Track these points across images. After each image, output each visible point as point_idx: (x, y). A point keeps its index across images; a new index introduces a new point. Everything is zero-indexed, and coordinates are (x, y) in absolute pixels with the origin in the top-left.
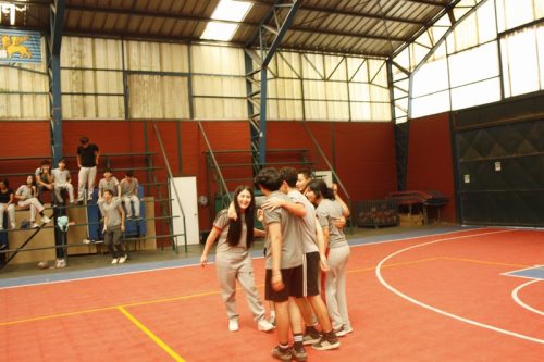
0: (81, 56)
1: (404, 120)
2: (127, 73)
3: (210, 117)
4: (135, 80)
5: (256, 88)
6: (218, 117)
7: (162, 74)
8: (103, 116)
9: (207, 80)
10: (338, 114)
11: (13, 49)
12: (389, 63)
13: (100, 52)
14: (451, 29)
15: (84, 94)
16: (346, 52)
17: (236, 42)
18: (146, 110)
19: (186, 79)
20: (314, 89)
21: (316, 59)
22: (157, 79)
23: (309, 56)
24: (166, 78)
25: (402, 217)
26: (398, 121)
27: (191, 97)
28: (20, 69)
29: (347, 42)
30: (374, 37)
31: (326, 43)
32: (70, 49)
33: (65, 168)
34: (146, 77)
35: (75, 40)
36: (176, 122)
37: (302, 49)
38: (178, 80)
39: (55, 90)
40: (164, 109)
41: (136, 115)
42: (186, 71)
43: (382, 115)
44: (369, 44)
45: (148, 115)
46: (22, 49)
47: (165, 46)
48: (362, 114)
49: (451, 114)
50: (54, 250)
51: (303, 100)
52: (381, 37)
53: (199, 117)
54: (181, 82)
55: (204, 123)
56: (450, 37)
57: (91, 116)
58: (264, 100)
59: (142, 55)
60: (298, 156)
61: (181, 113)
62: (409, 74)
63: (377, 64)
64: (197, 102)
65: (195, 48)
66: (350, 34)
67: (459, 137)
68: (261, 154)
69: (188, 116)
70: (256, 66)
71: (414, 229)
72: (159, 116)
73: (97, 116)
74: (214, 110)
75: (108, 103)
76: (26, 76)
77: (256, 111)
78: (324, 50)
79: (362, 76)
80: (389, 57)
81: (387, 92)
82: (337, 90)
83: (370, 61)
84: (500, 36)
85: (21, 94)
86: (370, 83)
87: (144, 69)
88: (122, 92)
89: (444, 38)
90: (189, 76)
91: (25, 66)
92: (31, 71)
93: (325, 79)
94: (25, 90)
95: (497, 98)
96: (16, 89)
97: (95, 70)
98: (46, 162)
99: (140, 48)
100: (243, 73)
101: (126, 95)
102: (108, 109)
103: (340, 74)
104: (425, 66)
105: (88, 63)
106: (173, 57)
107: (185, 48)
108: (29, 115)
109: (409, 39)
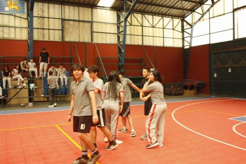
0: (43, 12)
1: (188, 47)
2: (63, 20)
3: (100, 42)
4: (66, 23)
5: (121, 29)
6: (104, 42)
7: (79, 21)
8: (52, 39)
9: (100, 25)
10: (158, 43)
11: (12, 7)
12: (183, 21)
13: (51, 10)
14: (212, 6)
15: (44, 29)
16: (163, 15)
17: (113, 8)
18: (71, 37)
19: (90, 24)
20: (148, 31)
21: (150, 17)
22: (77, 23)
23: (146, 16)
24: (81, 23)
25: (185, 91)
26: (185, 47)
27: (92, 32)
28: (15, 16)
29: (164, 10)
30: (176, 8)
31: (154, 10)
32: (38, 8)
33: (34, 62)
34: (72, 22)
35: (40, 4)
36: (84, 44)
37: (143, 12)
38: (86, 24)
39: (30, 26)
40: (79, 37)
41: (67, 39)
42: (90, 20)
43: (178, 44)
44: (174, 11)
45: (72, 40)
46: (16, 7)
47: (81, 8)
48: (169, 43)
49: (210, 45)
50: (28, 99)
51: (143, 36)
52: (180, 9)
53: (95, 41)
54: (88, 25)
55: (97, 44)
56: (211, 10)
57: (46, 39)
58: (125, 35)
59: (70, 12)
60: (140, 61)
61: (87, 39)
62: (191, 26)
63: (177, 21)
64: (95, 34)
65: (94, 10)
66: (165, 6)
67: (213, 56)
68: (123, 60)
69: (90, 41)
70: (122, 19)
71: (190, 96)
72: (77, 40)
73: (49, 39)
74: (102, 39)
75: (54, 34)
76: (18, 20)
77: (121, 40)
78: (154, 14)
79: (170, 26)
80: (183, 18)
81: (181, 34)
82: (158, 32)
83: (174, 19)
84: (235, 10)
85: (15, 27)
86: (173, 29)
87: (71, 19)
88: (61, 29)
89: (209, 10)
90: (92, 22)
91: (17, 15)
92: (20, 17)
93: (153, 27)
94: (17, 26)
95: (231, 39)
96: (13, 25)
97: (49, 18)
98: (25, 59)
99: (69, 9)
100: (116, 22)
101: (62, 30)
102: (54, 36)
103: (160, 25)
104: (199, 23)
105: (46, 15)
106: (84, 13)
107: (90, 9)
108: (18, 37)
109: (192, 10)
